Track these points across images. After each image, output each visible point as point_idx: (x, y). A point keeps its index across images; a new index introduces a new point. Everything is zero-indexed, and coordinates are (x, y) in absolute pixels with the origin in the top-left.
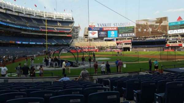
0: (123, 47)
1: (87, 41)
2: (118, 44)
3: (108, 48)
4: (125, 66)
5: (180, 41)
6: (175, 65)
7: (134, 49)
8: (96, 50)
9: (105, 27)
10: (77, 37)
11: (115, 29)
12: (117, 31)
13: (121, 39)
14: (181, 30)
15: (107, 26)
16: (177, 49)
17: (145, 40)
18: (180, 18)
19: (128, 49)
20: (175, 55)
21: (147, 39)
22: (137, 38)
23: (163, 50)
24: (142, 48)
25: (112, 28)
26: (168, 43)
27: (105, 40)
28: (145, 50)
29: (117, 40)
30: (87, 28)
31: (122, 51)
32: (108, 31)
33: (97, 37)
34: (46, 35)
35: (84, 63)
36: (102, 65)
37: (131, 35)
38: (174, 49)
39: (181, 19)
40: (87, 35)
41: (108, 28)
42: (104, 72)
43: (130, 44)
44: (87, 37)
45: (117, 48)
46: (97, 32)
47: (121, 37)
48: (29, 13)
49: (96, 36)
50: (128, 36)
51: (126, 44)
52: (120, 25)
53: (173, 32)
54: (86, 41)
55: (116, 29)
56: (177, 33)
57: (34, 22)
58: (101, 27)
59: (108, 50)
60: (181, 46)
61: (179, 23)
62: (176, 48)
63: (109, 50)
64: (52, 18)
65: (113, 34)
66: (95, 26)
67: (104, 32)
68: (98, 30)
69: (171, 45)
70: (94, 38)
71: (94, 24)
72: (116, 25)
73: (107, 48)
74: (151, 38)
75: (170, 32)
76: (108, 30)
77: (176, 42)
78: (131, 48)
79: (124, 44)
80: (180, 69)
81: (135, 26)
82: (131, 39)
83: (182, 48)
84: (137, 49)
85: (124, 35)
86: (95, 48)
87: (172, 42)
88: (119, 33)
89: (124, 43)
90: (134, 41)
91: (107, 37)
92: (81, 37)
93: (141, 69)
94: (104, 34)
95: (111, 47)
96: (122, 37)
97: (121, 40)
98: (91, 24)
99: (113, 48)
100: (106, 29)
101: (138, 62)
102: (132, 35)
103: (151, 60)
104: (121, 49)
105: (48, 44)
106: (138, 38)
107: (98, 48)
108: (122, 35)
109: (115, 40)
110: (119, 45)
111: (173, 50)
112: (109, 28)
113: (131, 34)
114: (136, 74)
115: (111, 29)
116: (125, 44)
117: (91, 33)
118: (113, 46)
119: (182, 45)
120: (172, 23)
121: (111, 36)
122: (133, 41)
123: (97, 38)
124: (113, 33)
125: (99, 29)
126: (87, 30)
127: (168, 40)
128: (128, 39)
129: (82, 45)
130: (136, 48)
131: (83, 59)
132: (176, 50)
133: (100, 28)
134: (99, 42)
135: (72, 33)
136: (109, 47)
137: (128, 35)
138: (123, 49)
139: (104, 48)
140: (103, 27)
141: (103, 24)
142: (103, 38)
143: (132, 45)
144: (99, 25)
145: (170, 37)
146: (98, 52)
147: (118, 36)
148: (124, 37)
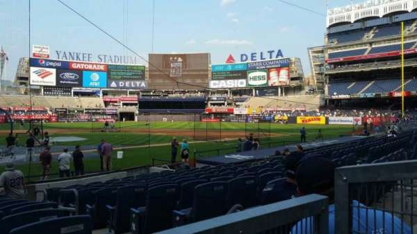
0: (118, 112)
1: (26, 93)
2: (106, 103)
3: (82, 112)
4: (120, 155)
5: (230, 102)
6: (218, 150)
7: (143, 116)
8: (50, 116)
9: (75, 61)
11: (102, 68)
13: (114, 93)
14: (232, 81)
15: (81, 58)
16: (224, 118)
17: (167, 98)
18: (231, 59)
19: (130, 116)
20: (220, 130)
21: (170, 95)
22: (149, 92)
23: (201, 120)
24: (161, 114)
25: (93, 64)
26: (209, 105)
27: (76, 94)
28: (165, 119)
29: (105, 93)
30: (27, 59)
31: (117, 120)
33: (54, 84)
35: (12, 152)
36: (63, 154)
37: (138, 85)
38: (218, 118)
39: (233, 60)
40: (27, 79)
41: (82, 65)
42: (67, 172)
43: (135, 104)
44: (25, 84)
45: (104, 114)
46: (54, 71)
49: (51, 80)
50: (131, 88)
51: (127, 104)
52: (113, 61)
53: (219, 84)
54: (23, 92)
55: (105, 67)
56: (225, 86)
58: (64, 60)
59: (82, 117)
60: (231, 112)
61: (230, 68)
62: (224, 116)
63: (84, 117)
65: (95, 80)
66: (48, 56)
67: (71, 74)
68: (56, 68)
69: (214, 109)
70: (45, 87)
71: (47, 52)
72: (103, 60)
73: (78, 111)
74: (179, 95)
75: (214, 84)
76: (85, 70)
77: (224, 104)
78: (136, 115)
79: (121, 104)
80: (226, 156)
81: (147, 66)
82: (138, 94)
83: (233, 117)
84: (150, 116)
85: (121, 84)
86: (46, 111)
87: (217, 104)
88: (109, 78)
89: (122, 102)
90: (143, 98)
91: (80, 85)
92: (8, 81)
93: (153, 160)
94: (73, 77)
95: (90, 111)
96: (118, 87)
97: (114, 95)
98: (39, 50)
99: (94, 114)
100: (79, 65)
101: (147, 146)
102: (140, 84)
103: (175, 140)
104: (113, 115)
106: (152, 94)
107: (56, 112)
108: (117, 84)
109: (101, 95)
110: (110, 107)
111: (218, 120)
112: (85, 64)
113: (138, 83)
114: (143, 171)
115: (90, 67)
116: (124, 104)
117: (37, 72)
118: (95, 108)
119: (233, 110)
120: (217, 66)
121: (91, 84)
122: (141, 97)
123: (51, 87)
124: (96, 76)
125: (59, 65)
126: (26, 65)
127: (209, 99)
128: (131, 93)
129: (9, 104)
130: (147, 113)
131: (11, 141)
132: (223, 120)
133: (62, 62)
134: (60, 97)
136: (85, 111)
137: (130, 84)
138: (119, 115)
139: (71, 113)
140: (71, 61)
141: (70, 53)
142: (71, 88)
143: (140, 108)
144: (61, 55)
145: (213, 93)
146: (54, 122)
147: (108, 86)
148: (121, 88)
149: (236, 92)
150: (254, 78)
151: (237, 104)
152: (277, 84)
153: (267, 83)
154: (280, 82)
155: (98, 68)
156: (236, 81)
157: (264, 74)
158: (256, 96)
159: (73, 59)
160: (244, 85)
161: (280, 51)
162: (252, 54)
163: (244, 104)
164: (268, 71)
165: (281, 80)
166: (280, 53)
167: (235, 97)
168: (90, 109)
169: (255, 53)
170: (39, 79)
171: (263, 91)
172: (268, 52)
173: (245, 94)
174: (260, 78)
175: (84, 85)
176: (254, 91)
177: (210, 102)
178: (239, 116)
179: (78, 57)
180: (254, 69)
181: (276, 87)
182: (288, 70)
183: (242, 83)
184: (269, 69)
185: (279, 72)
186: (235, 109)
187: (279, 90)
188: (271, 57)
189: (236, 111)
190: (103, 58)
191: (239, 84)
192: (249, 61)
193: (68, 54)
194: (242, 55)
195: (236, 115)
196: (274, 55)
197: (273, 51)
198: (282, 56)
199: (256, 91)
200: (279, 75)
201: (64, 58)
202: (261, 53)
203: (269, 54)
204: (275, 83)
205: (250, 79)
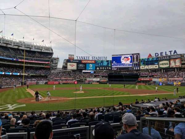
2: (95, 76)
5: (150, 75)
8: (75, 82)
10: (56, 69)
12: (94, 65)
14: (151, 66)
16: (147, 83)
17: (120, 74)
18: (150, 55)
23: (136, 84)
25: (90, 61)
26: (140, 77)
27: (84, 73)
29: (95, 72)
32: (87, 64)
34: (23, 66)
38: (145, 83)
39: (151, 56)
40: (66, 67)
41: (86, 61)
44: (65, 69)
47: (98, 70)
48: (6, 42)
50: (105, 70)
52: (98, 59)
53: (144, 67)
55: (94, 62)
56: (148, 68)
57: (12, 51)
58: (80, 59)
60: (151, 80)
63: (87, 82)
64: (31, 48)
65: (91, 67)
66: (74, 58)
67: (82, 65)
68: (77, 63)
69: (142, 79)
70: (72, 70)
73: (85, 80)
75: (142, 67)
77: (147, 77)
82: (108, 72)
83: (152, 83)
85: (101, 68)
86: (73, 80)
90: (110, 74)
91: (85, 69)
92: (60, 68)
100: (85, 61)
104: (98, 81)
105: (25, 74)
106: (114, 72)
108: (99, 68)
115: (89, 62)
117: (70, 65)
121: (89, 68)
123: (75, 70)
124: (91, 65)
125: (78, 61)
126: (66, 62)
127: (140, 75)
128: (105, 72)
130: (112, 81)
135: (51, 64)
136: (87, 80)
139: (82, 80)
140: (82, 60)
141: (82, 57)
142: (82, 70)
143: (108, 78)
144: (78, 58)
146: (76, 84)
147: (96, 69)
148: (101, 70)
149: (153, 71)
150: (163, 64)
151: (154, 76)
152: (174, 67)
153: (169, 66)
154: (176, 66)
155: (92, 62)
156: (153, 66)
157: (168, 62)
160: (157, 67)
162: (161, 53)
163: (157, 76)
164: (170, 60)
165: (177, 65)
166: (175, 52)
170: (71, 67)
171: (167, 70)
172: (169, 51)
173: (158, 71)
174: (165, 64)
175: (87, 69)
176: (162, 70)
179: (84, 58)
182: (181, 60)
183: (156, 67)
185: (175, 61)
186: (153, 79)
187: (176, 69)
188: (171, 54)
190: (94, 58)
192: (159, 56)
193: (81, 57)
194: (156, 54)
195: (154, 82)
197: (172, 51)
198: (177, 53)
200: (175, 63)
202: (166, 52)
203: (170, 52)
204: (173, 66)
205: (160, 64)
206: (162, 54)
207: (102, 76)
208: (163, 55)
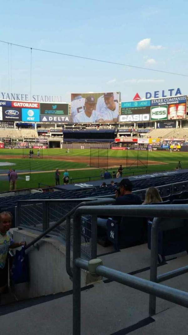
0: (48, 141)
2: (40, 133)
3: (22, 140)
4: (27, 178)
5: (135, 133)
7: (66, 145)
9: (16, 100)
11: (36, 106)
12: (38, 111)
14: (138, 115)
15: (20, 99)
16: (129, 146)
17: (85, 130)
18: (137, 96)
19: (57, 144)
21: (87, 128)
22: (71, 125)
23: (111, 148)
24: (80, 143)
25: (29, 103)
26: (118, 136)
27: (19, 126)
29: (39, 126)
31: (47, 148)
32: (23, 109)
33: (1, 119)
37: (63, 120)
38: (125, 146)
39: (139, 97)
41: (21, 104)
43: (61, 135)
45: (38, 142)
47: (46, 122)
51: (54, 135)
52: (44, 99)
53: (127, 118)
55: (38, 105)
56: (132, 120)
58: (8, 100)
60: (135, 141)
61: (136, 105)
63: (23, 144)
65: (30, 116)
67: (14, 111)
69: (122, 139)
73: (19, 140)
74: (94, 127)
76: (23, 107)
78: (62, 144)
79: (51, 135)
82: (63, 127)
83: (136, 146)
84: (71, 145)
85: (51, 119)
87: (124, 135)
89: (51, 133)
90: (67, 130)
94: (15, 114)
95: (28, 140)
96: (48, 121)
97: (45, 127)
99: (30, 142)
100: (18, 104)
102: (65, 119)
104: (45, 144)
106: (73, 126)
107: (4, 140)
108: (48, 119)
109: (36, 127)
110: (42, 137)
111: (125, 148)
112: (24, 103)
113: (63, 118)
115: (27, 105)
118: (31, 138)
119: (137, 140)
120: (126, 103)
121: (28, 119)
122: (65, 130)
123: (0, 121)
124: (31, 113)
125: (4, 104)
127: (118, 131)
130: (70, 142)
132: (129, 148)
133: (6, 101)
134: (6, 129)
136: (24, 140)
137: (57, 119)
138: (49, 143)
139: (14, 142)
140: (13, 100)
141: (12, 94)
142: (14, 122)
143: (64, 138)
144: (5, 96)
145: (122, 126)
146: (2, 148)
147: (41, 121)
148: (51, 122)
149: (141, 125)
150: (156, 113)
151: (141, 134)
152: (175, 118)
153: (167, 117)
154: (178, 116)
155: (33, 106)
156: (141, 115)
157: (165, 109)
158: (157, 127)
159: (15, 99)
160: (148, 119)
161: (178, 90)
162: (155, 92)
163: (147, 134)
164: (168, 106)
165: (179, 114)
166: (178, 91)
167: (140, 129)
168: (28, 139)
169: (158, 92)
171: (163, 124)
172: (169, 90)
173: (148, 126)
174: (161, 113)
176: (156, 123)
177: (119, 133)
178: (143, 144)
179: (18, 97)
180: (156, 105)
181: (175, 121)
182: (185, 106)
184: (169, 105)
185: (177, 108)
186: (138, 139)
187: (177, 123)
188: (171, 95)
189: (140, 141)
190: (36, 98)
191: (143, 118)
192: (153, 98)
193: (10, 95)
194: (147, 93)
195: (140, 144)
196: (174, 92)
197: (173, 90)
198: (180, 94)
199: (157, 123)
200: (177, 110)
201: (8, 98)
202: (163, 91)
203: (170, 91)
204: (173, 117)
205: (153, 113)
206: (158, 94)
207: (52, 135)
208: (158, 97)
